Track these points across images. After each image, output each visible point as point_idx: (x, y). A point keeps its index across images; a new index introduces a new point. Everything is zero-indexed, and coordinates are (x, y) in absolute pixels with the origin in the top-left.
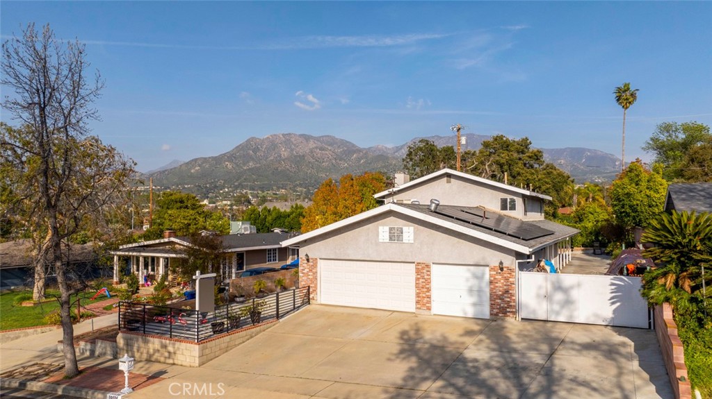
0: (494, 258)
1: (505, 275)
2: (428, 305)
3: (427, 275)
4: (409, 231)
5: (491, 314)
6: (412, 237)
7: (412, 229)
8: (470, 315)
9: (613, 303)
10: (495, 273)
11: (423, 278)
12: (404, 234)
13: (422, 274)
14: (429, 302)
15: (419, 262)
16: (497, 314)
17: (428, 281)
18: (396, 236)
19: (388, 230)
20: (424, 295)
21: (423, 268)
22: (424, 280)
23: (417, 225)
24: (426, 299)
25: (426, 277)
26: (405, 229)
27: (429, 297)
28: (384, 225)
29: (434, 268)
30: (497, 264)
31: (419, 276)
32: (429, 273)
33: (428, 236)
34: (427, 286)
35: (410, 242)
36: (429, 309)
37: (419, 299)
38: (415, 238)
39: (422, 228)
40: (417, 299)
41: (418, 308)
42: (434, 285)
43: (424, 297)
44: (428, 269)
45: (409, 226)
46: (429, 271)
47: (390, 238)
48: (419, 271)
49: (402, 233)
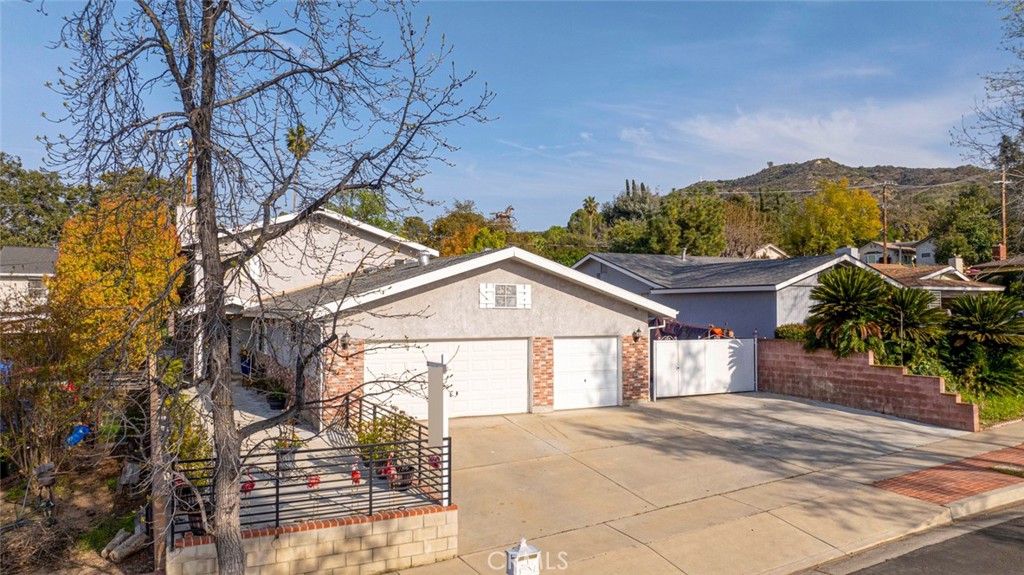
0: (629, 325)
1: (639, 347)
2: (549, 398)
3: (550, 355)
4: (526, 291)
5: (624, 398)
6: (529, 301)
7: (528, 287)
8: (596, 405)
9: (730, 368)
10: (628, 344)
11: (543, 359)
12: (518, 295)
13: (543, 355)
14: (551, 394)
15: (538, 336)
16: (630, 398)
17: (550, 364)
18: (505, 297)
19: (494, 290)
20: (544, 385)
21: (543, 346)
22: (544, 363)
23: (535, 283)
24: (547, 390)
25: (547, 357)
26: (519, 288)
27: (551, 386)
28: (487, 281)
29: (557, 343)
30: (630, 334)
31: (538, 358)
32: (551, 352)
33: (550, 299)
34: (549, 371)
35: (527, 307)
36: (551, 403)
37: (538, 391)
38: (533, 302)
39: (542, 286)
40: (535, 391)
41: (536, 405)
42: (557, 369)
43: (544, 387)
44: (549, 346)
45: (524, 284)
46: (551, 349)
47: (497, 301)
48: (537, 351)
49: (515, 294)
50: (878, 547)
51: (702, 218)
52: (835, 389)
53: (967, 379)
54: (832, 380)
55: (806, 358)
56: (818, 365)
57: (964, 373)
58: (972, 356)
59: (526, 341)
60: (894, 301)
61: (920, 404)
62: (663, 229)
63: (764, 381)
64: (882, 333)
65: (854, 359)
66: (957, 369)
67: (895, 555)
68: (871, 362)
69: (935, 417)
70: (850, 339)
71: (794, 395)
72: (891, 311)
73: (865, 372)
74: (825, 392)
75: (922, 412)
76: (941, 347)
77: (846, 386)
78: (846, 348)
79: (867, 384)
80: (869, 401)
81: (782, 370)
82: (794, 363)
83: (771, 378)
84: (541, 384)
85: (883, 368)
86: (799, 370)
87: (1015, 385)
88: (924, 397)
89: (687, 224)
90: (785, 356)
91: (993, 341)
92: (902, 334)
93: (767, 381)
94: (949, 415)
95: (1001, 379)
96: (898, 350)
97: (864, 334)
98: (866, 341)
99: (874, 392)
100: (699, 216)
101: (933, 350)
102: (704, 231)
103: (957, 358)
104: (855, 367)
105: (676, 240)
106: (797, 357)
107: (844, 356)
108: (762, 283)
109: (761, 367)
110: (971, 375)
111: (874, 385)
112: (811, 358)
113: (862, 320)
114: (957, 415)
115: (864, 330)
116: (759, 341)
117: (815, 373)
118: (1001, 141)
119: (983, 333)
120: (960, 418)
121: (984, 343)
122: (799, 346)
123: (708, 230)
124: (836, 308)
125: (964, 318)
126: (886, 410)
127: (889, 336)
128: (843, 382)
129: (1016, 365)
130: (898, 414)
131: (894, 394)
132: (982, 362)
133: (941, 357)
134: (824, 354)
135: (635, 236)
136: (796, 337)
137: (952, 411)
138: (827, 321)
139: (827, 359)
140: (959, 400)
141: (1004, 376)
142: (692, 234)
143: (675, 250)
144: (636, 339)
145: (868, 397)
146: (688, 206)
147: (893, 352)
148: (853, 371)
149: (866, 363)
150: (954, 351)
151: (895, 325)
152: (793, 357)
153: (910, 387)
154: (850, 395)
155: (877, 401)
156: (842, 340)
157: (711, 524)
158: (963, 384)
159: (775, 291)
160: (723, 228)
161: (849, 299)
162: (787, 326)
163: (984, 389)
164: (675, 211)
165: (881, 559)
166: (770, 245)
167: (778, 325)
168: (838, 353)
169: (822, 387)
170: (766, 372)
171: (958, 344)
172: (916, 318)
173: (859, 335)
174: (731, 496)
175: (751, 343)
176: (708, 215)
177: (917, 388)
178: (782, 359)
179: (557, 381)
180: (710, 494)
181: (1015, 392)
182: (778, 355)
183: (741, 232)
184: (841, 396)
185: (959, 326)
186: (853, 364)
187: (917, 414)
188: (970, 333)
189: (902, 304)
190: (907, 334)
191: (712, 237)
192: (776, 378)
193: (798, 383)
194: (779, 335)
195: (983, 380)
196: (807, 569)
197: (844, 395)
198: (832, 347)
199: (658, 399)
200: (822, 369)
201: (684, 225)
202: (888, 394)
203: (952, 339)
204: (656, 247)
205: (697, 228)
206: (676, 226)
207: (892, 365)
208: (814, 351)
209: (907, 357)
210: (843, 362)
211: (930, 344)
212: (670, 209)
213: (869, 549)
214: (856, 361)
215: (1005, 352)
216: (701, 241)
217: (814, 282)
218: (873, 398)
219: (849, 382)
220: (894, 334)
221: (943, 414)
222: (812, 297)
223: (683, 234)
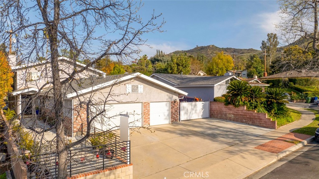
0: (173, 98)
1: (176, 105)
2: (149, 122)
4: (141, 87)
5: (171, 121)
6: (142, 90)
7: (142, 86)
10: (172, 104)
11: (147, 109)
12: (139, 88)
14: (149, 121)
15: (145, 102)
16: (173, 121)
17: (149, 111)
18: (135, 89)
19: (131, 87)
20: (147, 118)
21: (147, 105)
22: (147, 111)
23: (144, 84)
25: (148, 109)
26: (139, 86)
27: (149, 118)
28: (129, 84)
29: (151, 104)
30: (173, 101)
31: (145, 109)
33: (149, 89)
34: (149, 113)
35: (142, 92)
36: (149, 124)
37: (145, 120)
38: (144, 91)
39: (146, 85)
40: (144, 120)
41: (145, 124)
42: (151, 113)
43: (147, 119)
44: (148, 105)
45: (141, 85)
46: (149, 106)
47: (132, 90)
48: (145, 107)
49: (138, 88)
50: (263, 169)
51: (183, 63)
52: (234, 117)
53: (272, 113)
54: (233, 114)
55: (225, 107)
56: (229, 110)
57: (271, 111)
58: (273, 107)
59: (141, 103)
60: (252, 91)
61: (260, 121)
62: (172, 66)
63: (212, 115)
64: (248, 100)
65: (240, 108)
66: (269, 111)
67: (269, 171)
68: (245, 108)
69: (265, 125)
70: (239, 102)
71: (221, 119)
72: (251, 93)
73: (243, 112)
74: (231, 118)
75: (261, 124)
76: (265, 104)
77: (237, 116)
78: (238, 104)
79: (244, 115)
80: (244, 121)
81: (217, 111)
82: (221, 109)
83: (214, 114)
84: (146, 118)
85: (249, 111)
86: (223, 111)
87: (283, 115)
88: (261, 119)
89: (179, 64)
90: (218, 107)
91: (279, 102)
92: (254, 100)
93: (213, 114)
94: (268, 125)
95: (280, 113)
96: (253, 105)
97: (243, 101)
98: (244, 102)
99: (246, 118)
100: (183, 62)
101: (263, 105)
102: (184, 67)
103: (269, 107)
104: (240, 110)
105: (176, 69)
106: (222, 107)
107: (237, 107)
108: (210, 84)
109: (211, 110)
110: (273, 112)
111: (246, 116)
112: (226, 107)
113: (243, 96)
114: (271, 125)
115: (243, 99)
116: (210, 102)
117: (228, 112)
118: (262, 42)
119: (276, 100)
120: (272, 126)
121: (276, 103)
122: (223, 104)
123: (185, 66)
124: (235, 92)
125: (271, 95)
126: (250, 123)
127: (250, 101)
128: (236, 115)
129: (284, 109)
130: (253, 124)
131: (252, 118)
132: (276, 108)
133: (264, 107)
134: (231, 106)
135: (163, 68)
136: (220, 101)
137: (270, 123)
138: (232, 96)
139: (232, 108)
140: (271, 120)
141: (281, 112)
142: (181, 68)
143: (176, 72)
144: (175, 102)
145: (244, 119)
146: (179, 59)
147: (251, 106)
148: (240, 111)
149: (244, 109)
150: (268, 105)
151: (252, 97)
152: (221, 107)
153: (257, 116)
154: (238, 119)
155: (247, 120)
156: (237, 102)
157: (212, 164)
158: (271, 115)
159: (214, 87)
160: (190, 66)
161: (239, 90)
162: (217, 97)
163: (276, 116)
164: (175, 60)
165: (266, 173)
166: (201, 71)
167: (215, 97)
168: (236, 106)
169: (230, 116)
170: (212, 112)
171: (269, 103)
172: (258, 95)
173: (242, 101)
174: (214, 153)
175: (208, 103)
176: (185, 62)
177: (259, 117)
178: (217, 108)
179: (151, 116)
180: (208, 153)
181: (284, 117)
182: (216, 106)
183: (195, 67)
184: (236, 119)
185: (269, 98)
186: (240, 109)
187: (259, 124)
188: (272, 100)
189: (254, 91)
190: (255, 100)
191: (186, 68)
192: (215, 113)
193: (222, 115)
194: (215, 100)
195: (276, 113)
196: (246, 178)
197: (237, 119)
198: (234, 104)
199: (181, 121)
200: (231, 111)
201: (178, 65)
202: (250, 118)
203: (267, 101)
204: (170, 71)
205: (182, 66)
206: (176, 65)
207: (251, 110)
208: (228, 105)
209: (255, 107)
210: (237, 109)
211: (261, 103)
212: (174, 60)
213: (261, 170)
214: (241, 108)
215: (281, 105)
216: (183, 70)
217: (224, 84)
218: (246, 120)
219: (238, 115)
220: (252, 100)
221: (267, 124)
222: (227, 89)
223: (178, 67)
